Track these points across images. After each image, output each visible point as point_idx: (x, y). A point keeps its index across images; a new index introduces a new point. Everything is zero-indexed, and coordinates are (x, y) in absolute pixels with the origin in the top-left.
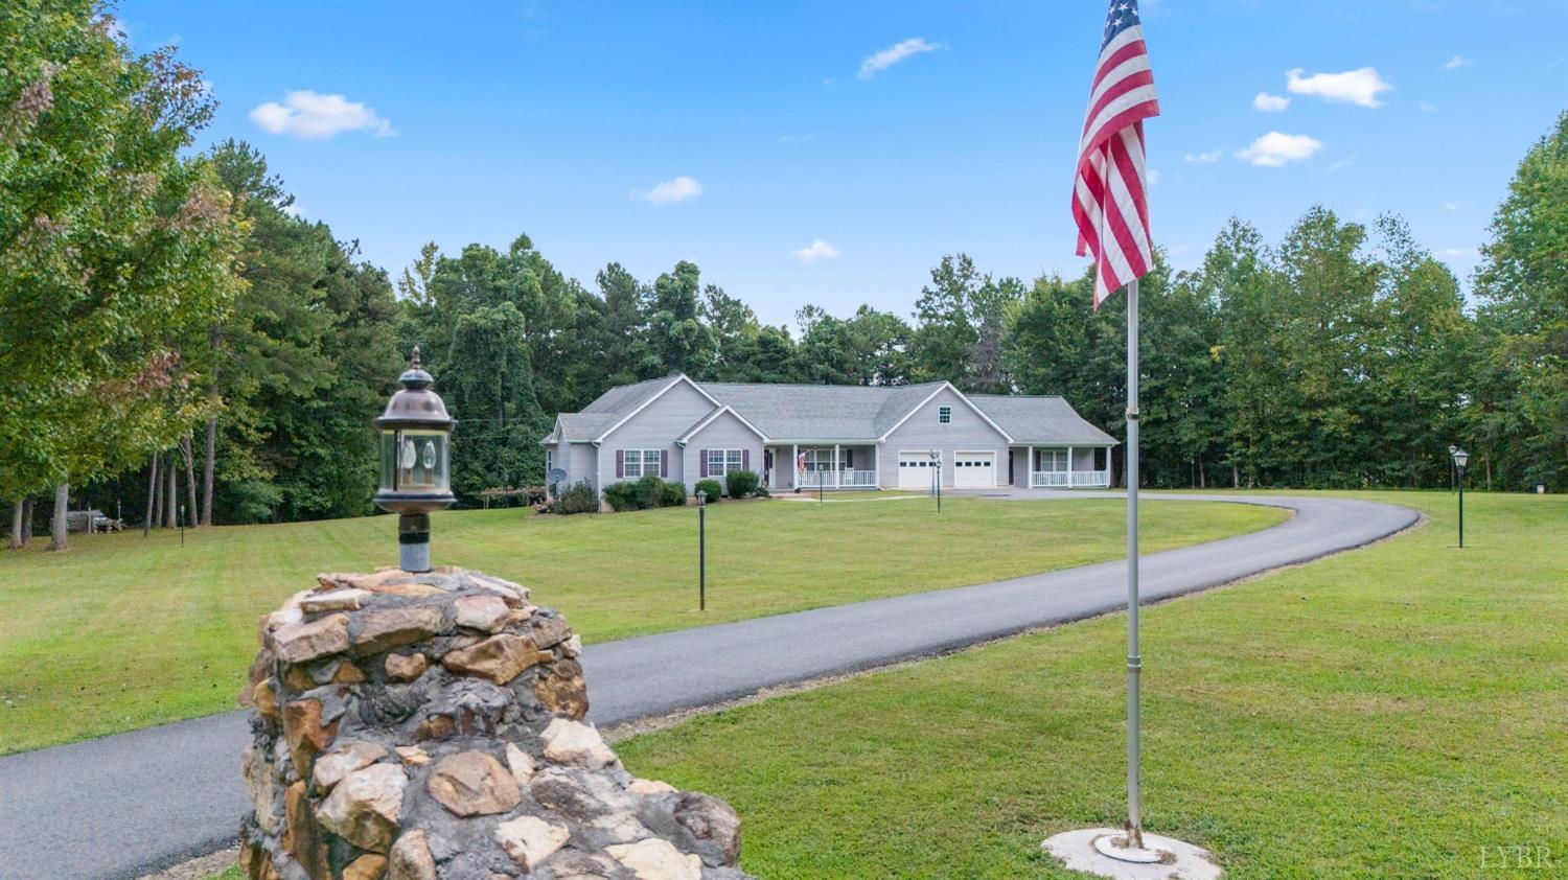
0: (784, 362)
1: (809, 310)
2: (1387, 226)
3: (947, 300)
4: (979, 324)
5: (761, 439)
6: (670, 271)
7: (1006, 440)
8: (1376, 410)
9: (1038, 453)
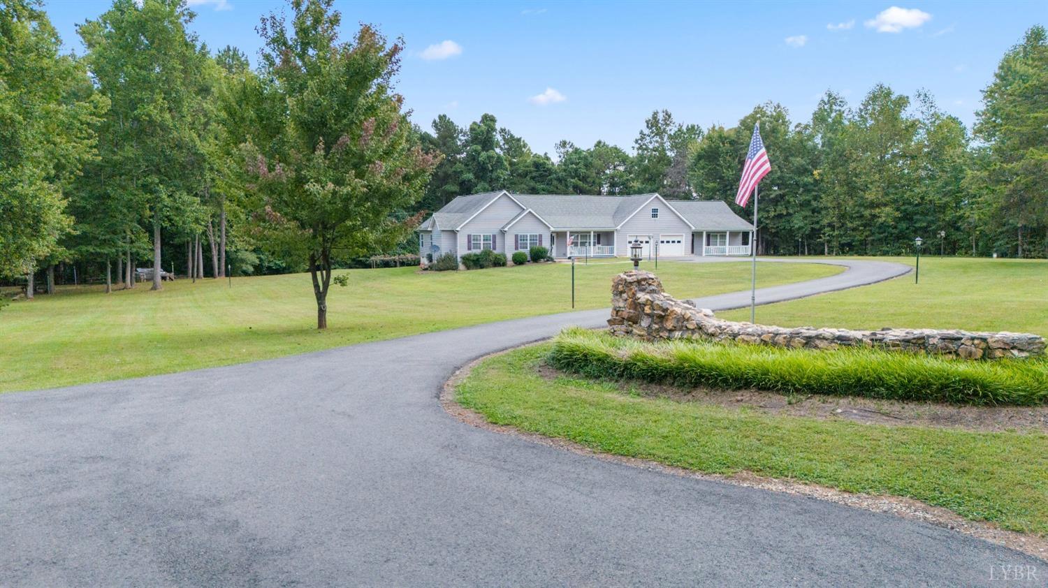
0: (549, 177)
1: (564, 144)
2: (922, 97)
3: (654, 139)
4: (673, 155)
5: (549, 228)
6: (478, 120)
7: (690, 227)
8: (910, 208)
9: (708, 236)
